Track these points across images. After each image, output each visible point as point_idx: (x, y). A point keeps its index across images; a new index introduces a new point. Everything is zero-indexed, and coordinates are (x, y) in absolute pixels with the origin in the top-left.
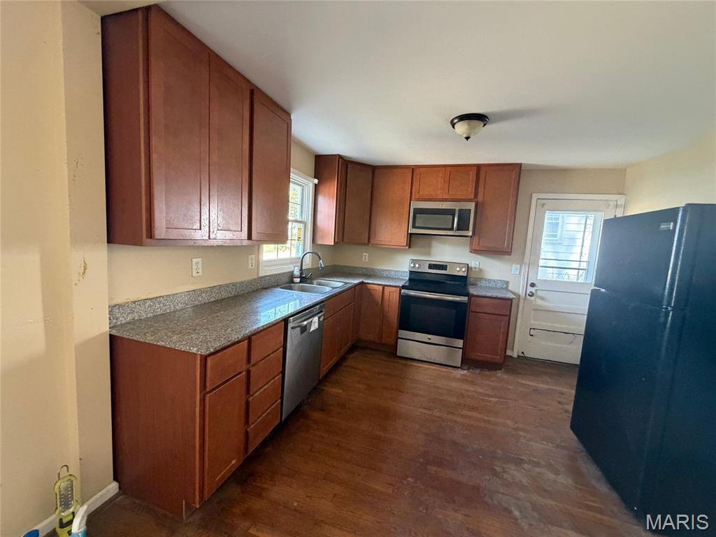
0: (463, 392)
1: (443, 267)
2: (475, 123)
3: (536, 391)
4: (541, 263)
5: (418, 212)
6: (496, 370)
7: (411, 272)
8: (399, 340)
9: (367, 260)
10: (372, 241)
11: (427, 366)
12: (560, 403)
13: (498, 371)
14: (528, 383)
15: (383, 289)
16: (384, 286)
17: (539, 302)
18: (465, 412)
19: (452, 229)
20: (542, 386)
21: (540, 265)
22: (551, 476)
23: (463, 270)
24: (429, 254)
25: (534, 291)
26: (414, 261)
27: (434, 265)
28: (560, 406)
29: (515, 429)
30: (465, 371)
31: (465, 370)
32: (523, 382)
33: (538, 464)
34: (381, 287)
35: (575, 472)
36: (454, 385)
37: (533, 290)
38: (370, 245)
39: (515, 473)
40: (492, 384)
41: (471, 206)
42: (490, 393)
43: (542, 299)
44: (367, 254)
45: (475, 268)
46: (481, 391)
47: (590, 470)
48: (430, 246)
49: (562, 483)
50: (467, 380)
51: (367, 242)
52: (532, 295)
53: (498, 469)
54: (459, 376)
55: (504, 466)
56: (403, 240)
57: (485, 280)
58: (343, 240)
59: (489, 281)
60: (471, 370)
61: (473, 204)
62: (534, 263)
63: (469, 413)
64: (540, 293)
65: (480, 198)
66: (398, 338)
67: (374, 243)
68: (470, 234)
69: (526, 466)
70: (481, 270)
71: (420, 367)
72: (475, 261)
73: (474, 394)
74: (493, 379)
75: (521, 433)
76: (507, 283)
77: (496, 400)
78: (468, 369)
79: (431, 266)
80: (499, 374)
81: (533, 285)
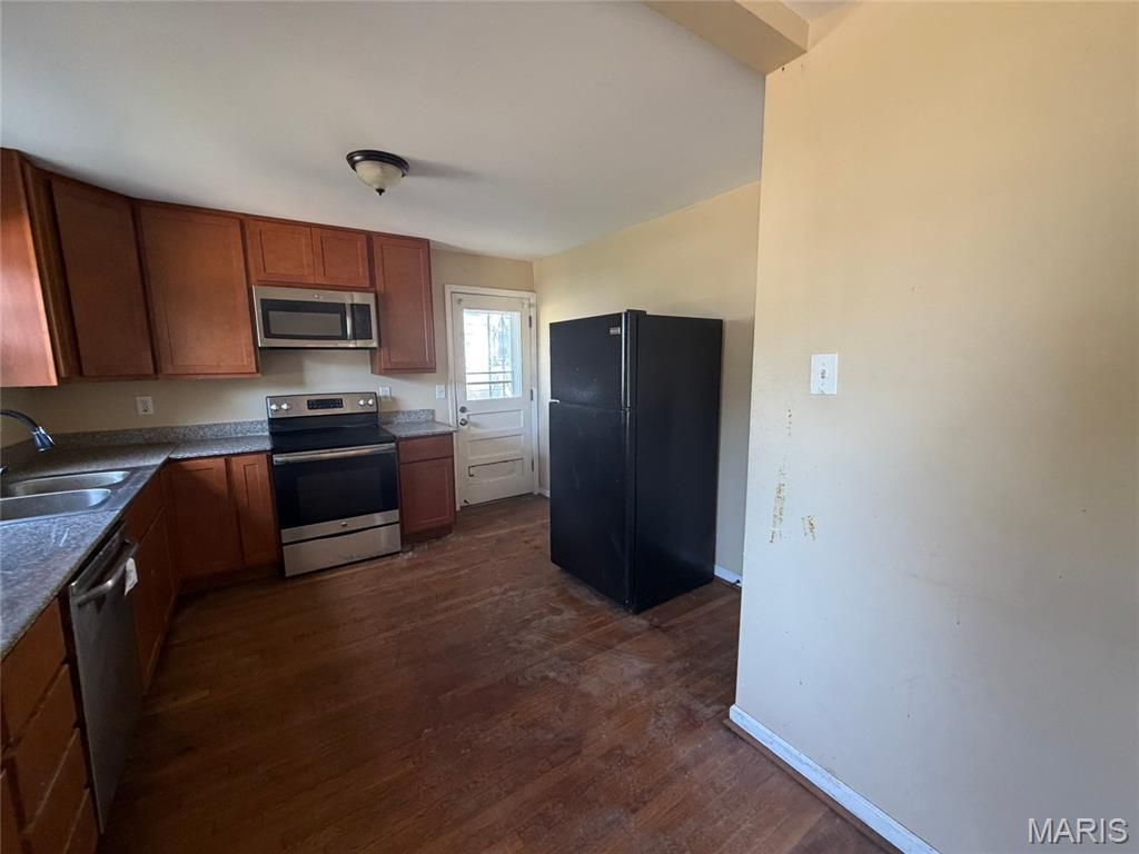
0: (425, 581)
1: (337, 403)
2: (390, 168)
3: (499, 540)
4: (469, 379)
5: (268, 306)
6: (445, 535)
7: (271, 421)
8: (285, 548)
9: (151, 411)
10: (167, 369)
11: (350, 571)
12: (526, 542)
13: (449, 536)
14: (488, 535)
15: (227, 462)
16: (228, 458)
17: (474, 430)
18: (443, 605)
19: (344, 337)
20: (502, 532)
21: (468, 381)
22: (557, 619)
23: (370, 402)
24: (301, 383)
25: (466, 417)
26: (273, 399)
27: (317, 401)
28: (528, 546)
29: (504, 593)
30: (410, 554)
31: (408, 552)
32: (482, 536)
33: (541, 615)
34: (222, 460)
35: (573, 601)
36: (407, 578)
37: (464, 416)
38: (160, 376)
39: (530, 637)
40: (452, 554)
41: (369, 299)
42: (455, 565)
43: (476, 425)
44: (149, 399)
45: (386, 397)
46: (444, 569)
47: (581, 592)
48: (300, 369)
49: (570, 619)
50: (419, 564)
51: (150, 370)
52: (464, 423)
53: (513, 645)
54: (405, 565)
55: (516, 637)
56: (248, 361)
57: (403, 413)
58: (81, 373)
59: (409, 413)
60: (416, 549)
61: (372, 296)
62: (460, 381)
63: (447, 603)
64: (472, 419)
65: (380, 287)
66: (281, 545)
67: (170, 372)
68: (374, 344)
69: (533, 624)
70: (394, 399)
71: (341, 576)
72: (384, 387)
73: (439, 576)
74: (449, 548)
75: (511, 593)
76: (433, 412)
77: (467, 571)
78: (412, 550)
79: (312, 405)
80: (452, 538)
81: (463, 410)
